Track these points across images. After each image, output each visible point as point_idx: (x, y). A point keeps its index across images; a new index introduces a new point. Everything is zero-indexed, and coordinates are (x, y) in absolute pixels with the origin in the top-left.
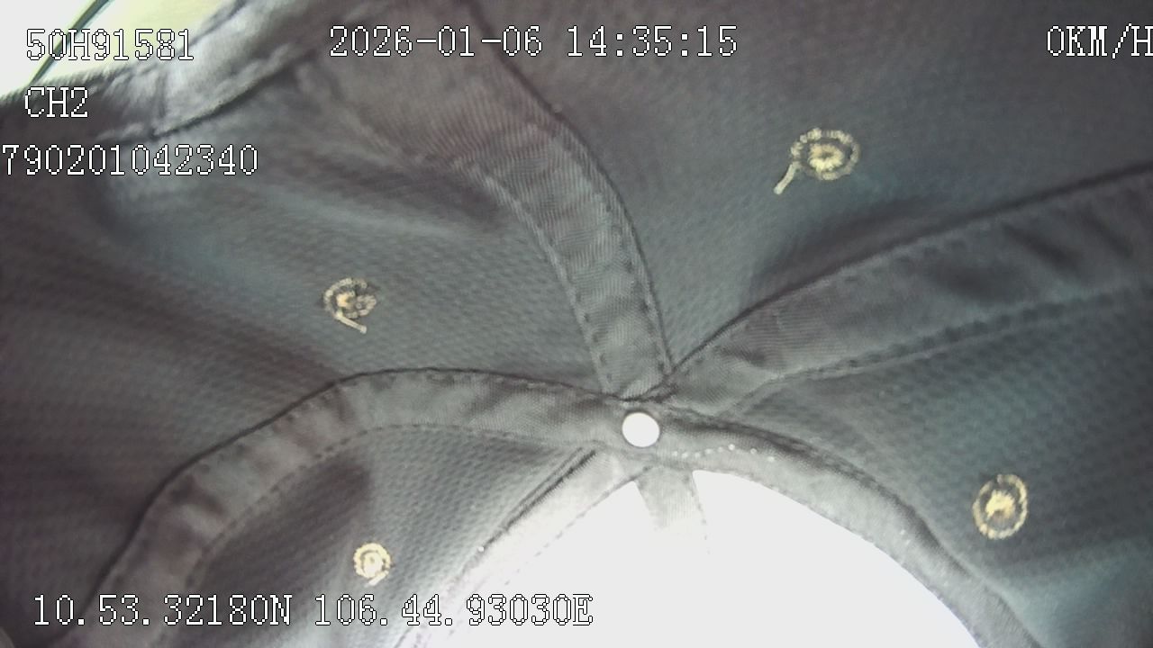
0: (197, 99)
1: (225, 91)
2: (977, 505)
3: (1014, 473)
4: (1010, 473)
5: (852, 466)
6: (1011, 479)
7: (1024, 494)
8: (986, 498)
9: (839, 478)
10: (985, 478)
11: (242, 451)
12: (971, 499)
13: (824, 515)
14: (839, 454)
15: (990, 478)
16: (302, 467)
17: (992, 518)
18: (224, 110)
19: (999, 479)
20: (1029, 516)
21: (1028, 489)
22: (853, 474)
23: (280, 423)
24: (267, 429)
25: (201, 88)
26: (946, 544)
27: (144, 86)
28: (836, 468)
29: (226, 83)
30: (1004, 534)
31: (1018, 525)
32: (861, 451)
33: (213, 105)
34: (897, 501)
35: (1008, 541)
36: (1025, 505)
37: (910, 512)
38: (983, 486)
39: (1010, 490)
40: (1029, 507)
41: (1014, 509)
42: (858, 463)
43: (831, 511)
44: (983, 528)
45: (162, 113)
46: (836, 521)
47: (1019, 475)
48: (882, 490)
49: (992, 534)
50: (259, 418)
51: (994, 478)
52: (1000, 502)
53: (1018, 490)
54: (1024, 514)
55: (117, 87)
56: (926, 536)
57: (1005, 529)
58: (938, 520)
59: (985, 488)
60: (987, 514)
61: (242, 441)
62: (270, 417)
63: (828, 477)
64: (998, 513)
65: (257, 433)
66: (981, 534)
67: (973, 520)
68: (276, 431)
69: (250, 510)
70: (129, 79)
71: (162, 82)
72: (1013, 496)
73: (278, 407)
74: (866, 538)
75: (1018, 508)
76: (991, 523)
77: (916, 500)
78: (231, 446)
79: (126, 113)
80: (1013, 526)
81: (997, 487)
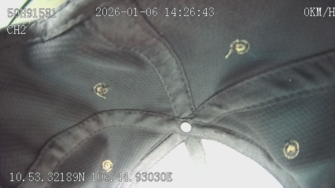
0: (56, 30)
1: (64, 28)
2: (284, 149)
3: (295, 140)
4: (294, 140)
5: (248, 138)
6: (294, 141)
7: (298, 146)
8: (287, 147)
9: (244, 141)
10: (287, 141)
11: (70, 133)
12: (282, 147)
13: (240, 152)
14: (244, 134)
15: (288, 141)
16: (87, 138)
17: (289, 153)
18: (63, 34)
19: (291, 141)
20: (299, 152)
21: (300, 144)
22: (248, 140)
23: (81, 125)
24: (77, 127)
25: (57, 27)
26: (275, 160)
27: (40, 26)
28: (243, 138)
29: (64, 26)
30: (292, 158)
31: (296, 155)
32: (250, 134)
33: (61, 32)
34: (261, 148)
35: (293, 159)
36: (298, 149)
37: (264, 151)
38: (286, 143)
39: (294, 144)
40: (300, 150)
41: (295, 150)
42: (249, 137)
43: (241, 151)
44: (286, 156)
45: (46, 35)
46: (243, 154)
47: (296, 140)
48: (257, 145)
49: (289, 157)
50: (75, 124)
51: (290, 141)
52: (291, 148)
53: (296, 145)
54: (298, 152)
55: (33, 26)
56: (269, 158)
57: (292, 156)
58: (273, 153)
59: (287, 144)
60: (287, 152)
61: (69, 130)
62: (77, 123)
63: (241, 141)
64: (290, 151)
65: (74, 128)
66: (285, 157)
67: (283, 153)
68: (79, 127)
69: (72, 151)
70: (36, 25)
71: (46, 25)
72: (295, 146)
73: (80, 120)
74: (252, 159)
75: (296, 150)
76: (288, 154)
77: (266, 148)
78: (66, 132)
79: (35, 34)
80: (295, 155)
81: (290, 144)
